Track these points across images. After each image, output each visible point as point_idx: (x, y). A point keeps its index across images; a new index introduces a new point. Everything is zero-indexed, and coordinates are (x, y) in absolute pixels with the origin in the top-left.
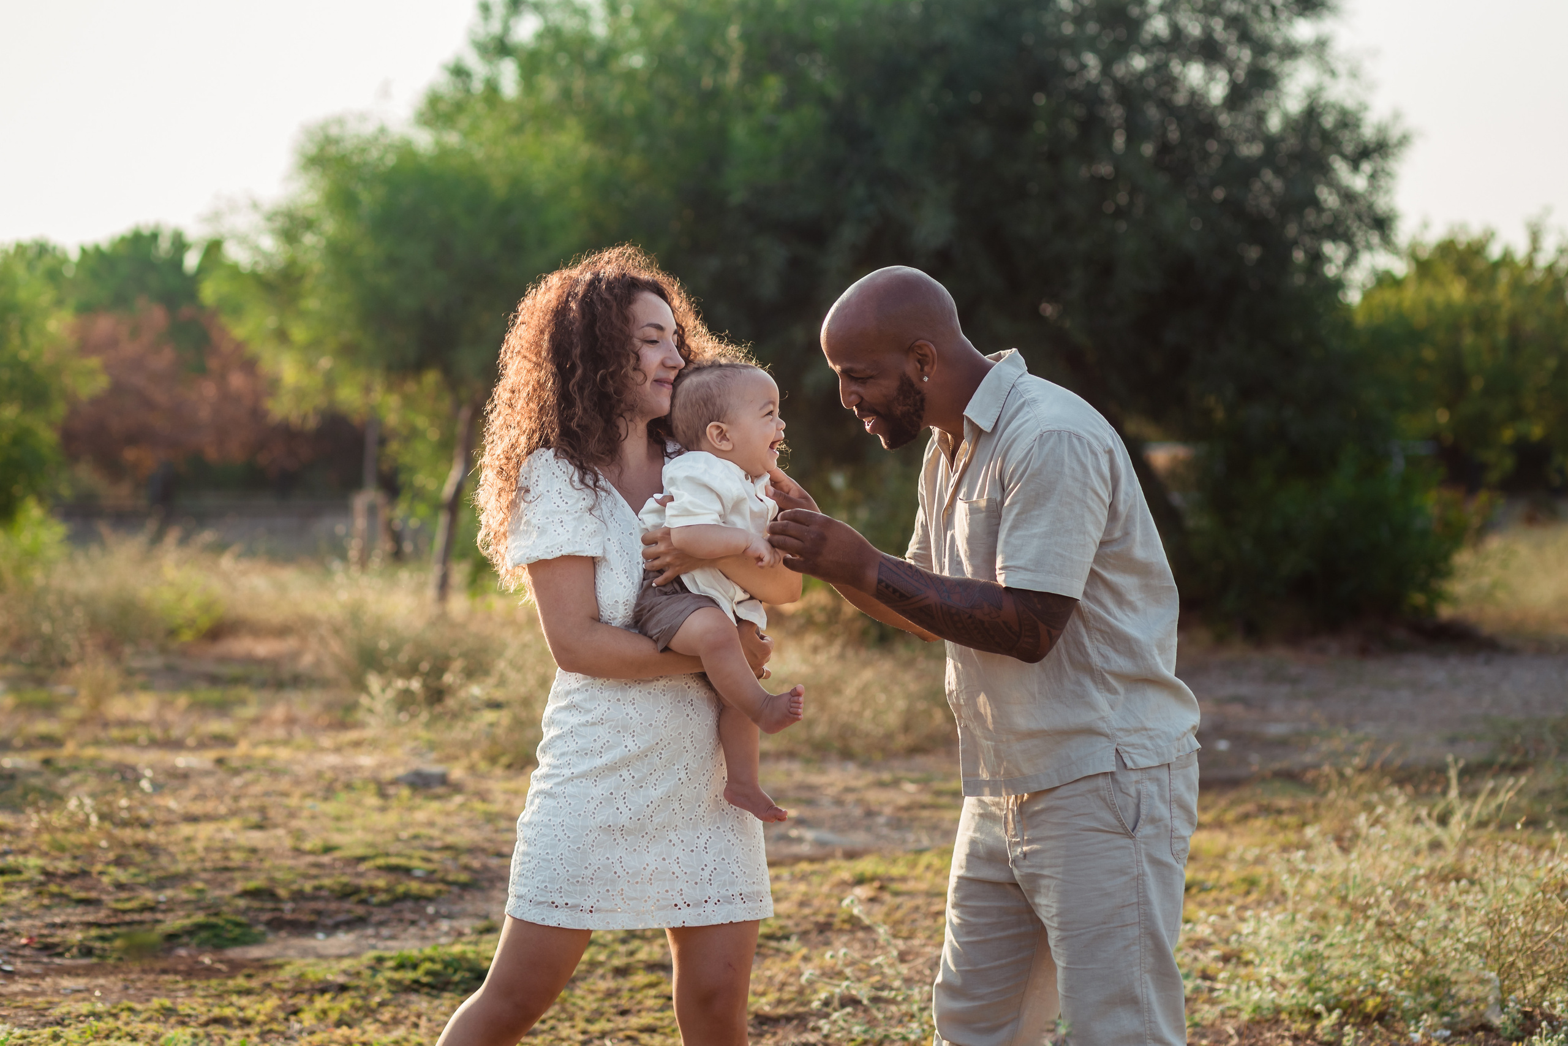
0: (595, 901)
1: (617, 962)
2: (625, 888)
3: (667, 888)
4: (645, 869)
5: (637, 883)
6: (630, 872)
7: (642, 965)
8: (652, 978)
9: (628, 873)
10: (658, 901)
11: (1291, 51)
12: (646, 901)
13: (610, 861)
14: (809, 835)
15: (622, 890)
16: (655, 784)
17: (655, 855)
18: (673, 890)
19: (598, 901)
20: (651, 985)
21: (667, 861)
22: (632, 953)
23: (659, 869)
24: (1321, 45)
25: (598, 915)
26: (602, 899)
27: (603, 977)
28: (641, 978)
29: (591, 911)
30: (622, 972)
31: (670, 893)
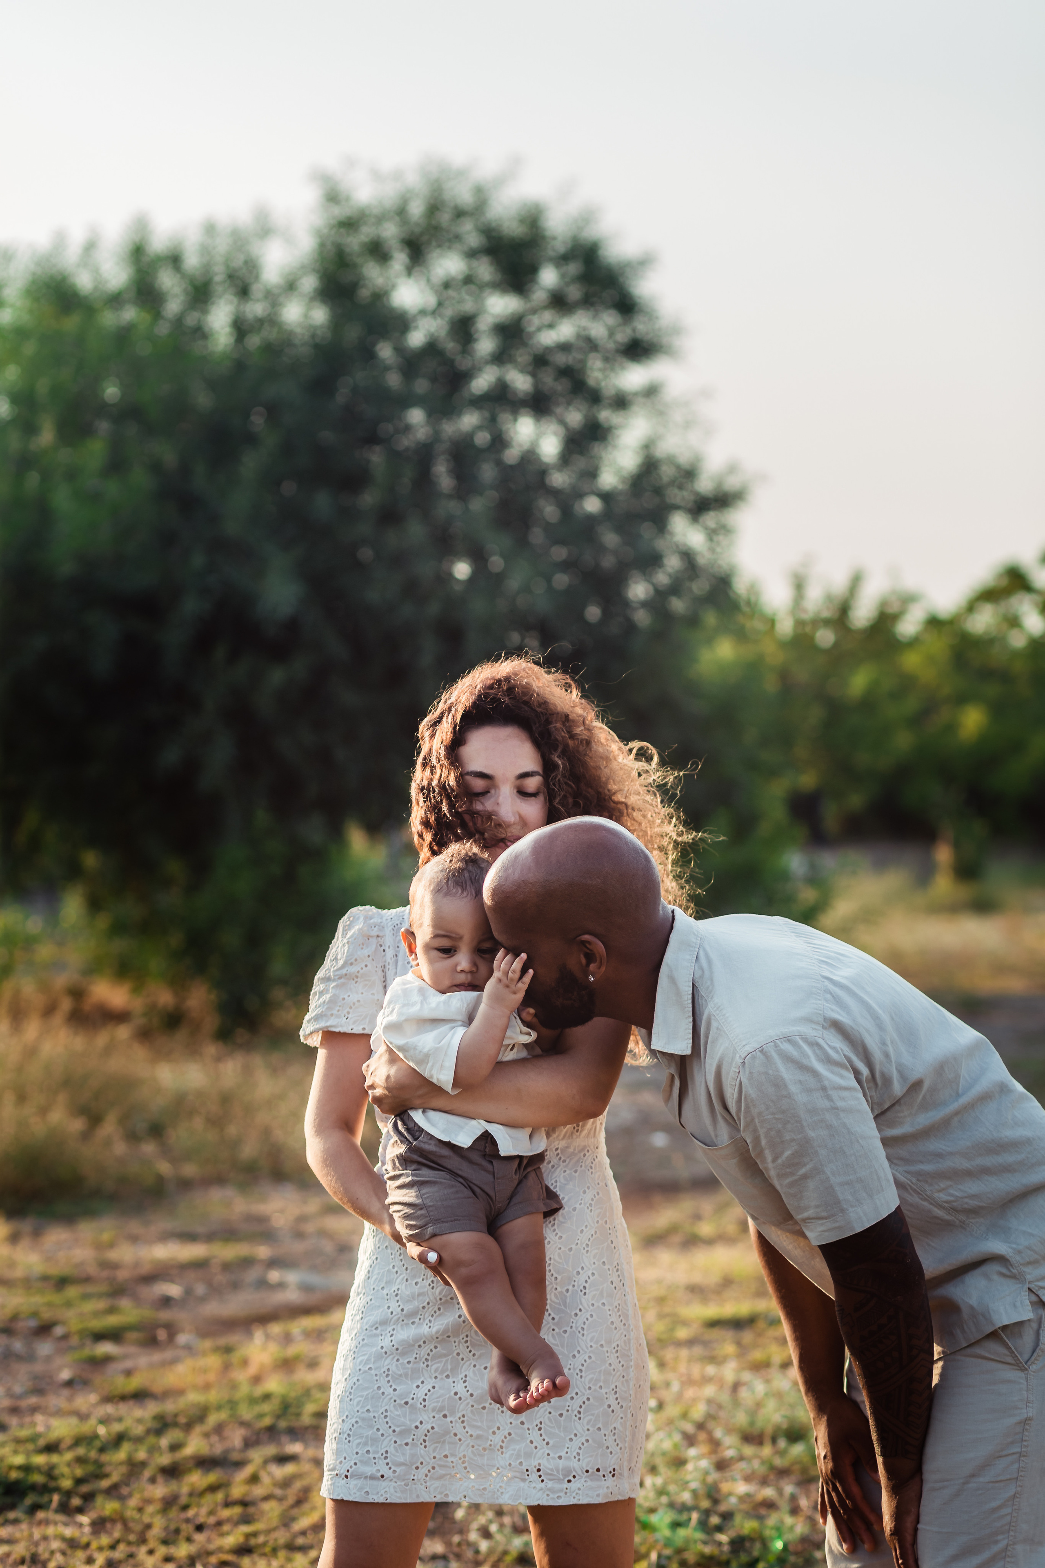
0: (352, 1463)
1: (165, 1460)
2: (391, 1450)
3: (446, 1453)
4: (417, 1427)
5: (407, 1444)
6: (397, 1430)
7: (191, 1464)
8: (212, 1477)
9: (394, 1431)
10: (433, 1468)
11: (621, 402)
12: (417, 1468)
13: (372, 1415)
14: (292, 1277)
15: (387, 1452)
16: (430, 1321)
17: (433, 1410)
18: (453, 1455)
19: (355, 1464)
20: (213, 1489)
21: (449, 1419)
22: (175, 1447)
23: (436, 1429)
24: (651, 391)
25: (355, 1482)
26: (361, 1461)
27: (153, 1480)
28: (197, 1479)
29: (346, 1477)
30: (172, 1472)
31: (450, 1459)
